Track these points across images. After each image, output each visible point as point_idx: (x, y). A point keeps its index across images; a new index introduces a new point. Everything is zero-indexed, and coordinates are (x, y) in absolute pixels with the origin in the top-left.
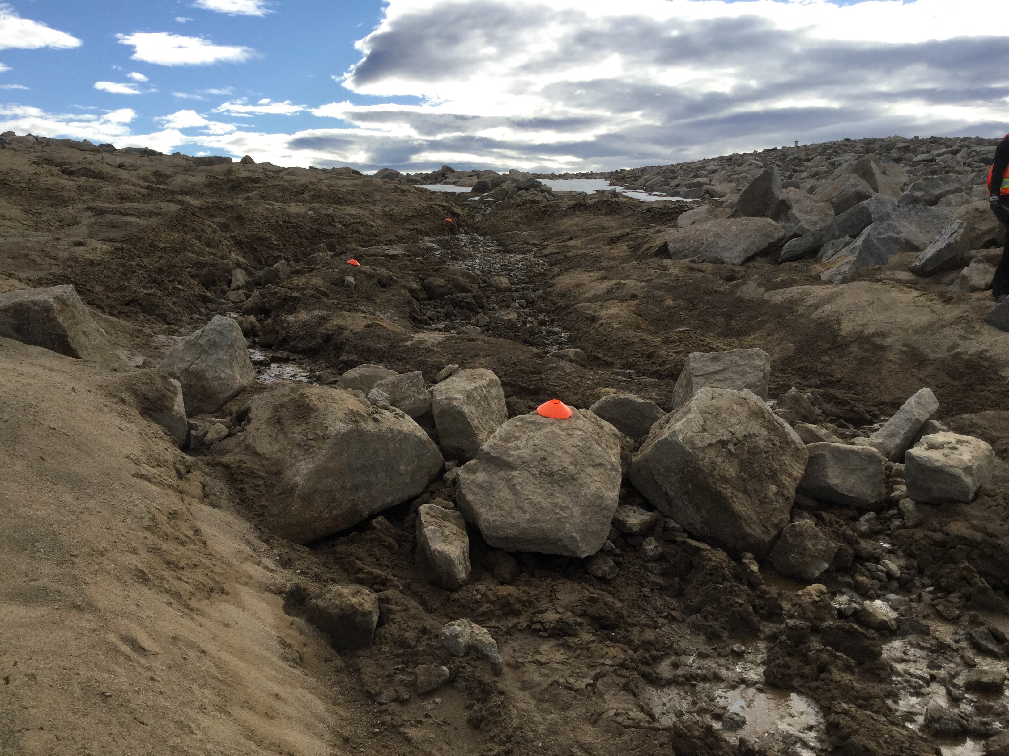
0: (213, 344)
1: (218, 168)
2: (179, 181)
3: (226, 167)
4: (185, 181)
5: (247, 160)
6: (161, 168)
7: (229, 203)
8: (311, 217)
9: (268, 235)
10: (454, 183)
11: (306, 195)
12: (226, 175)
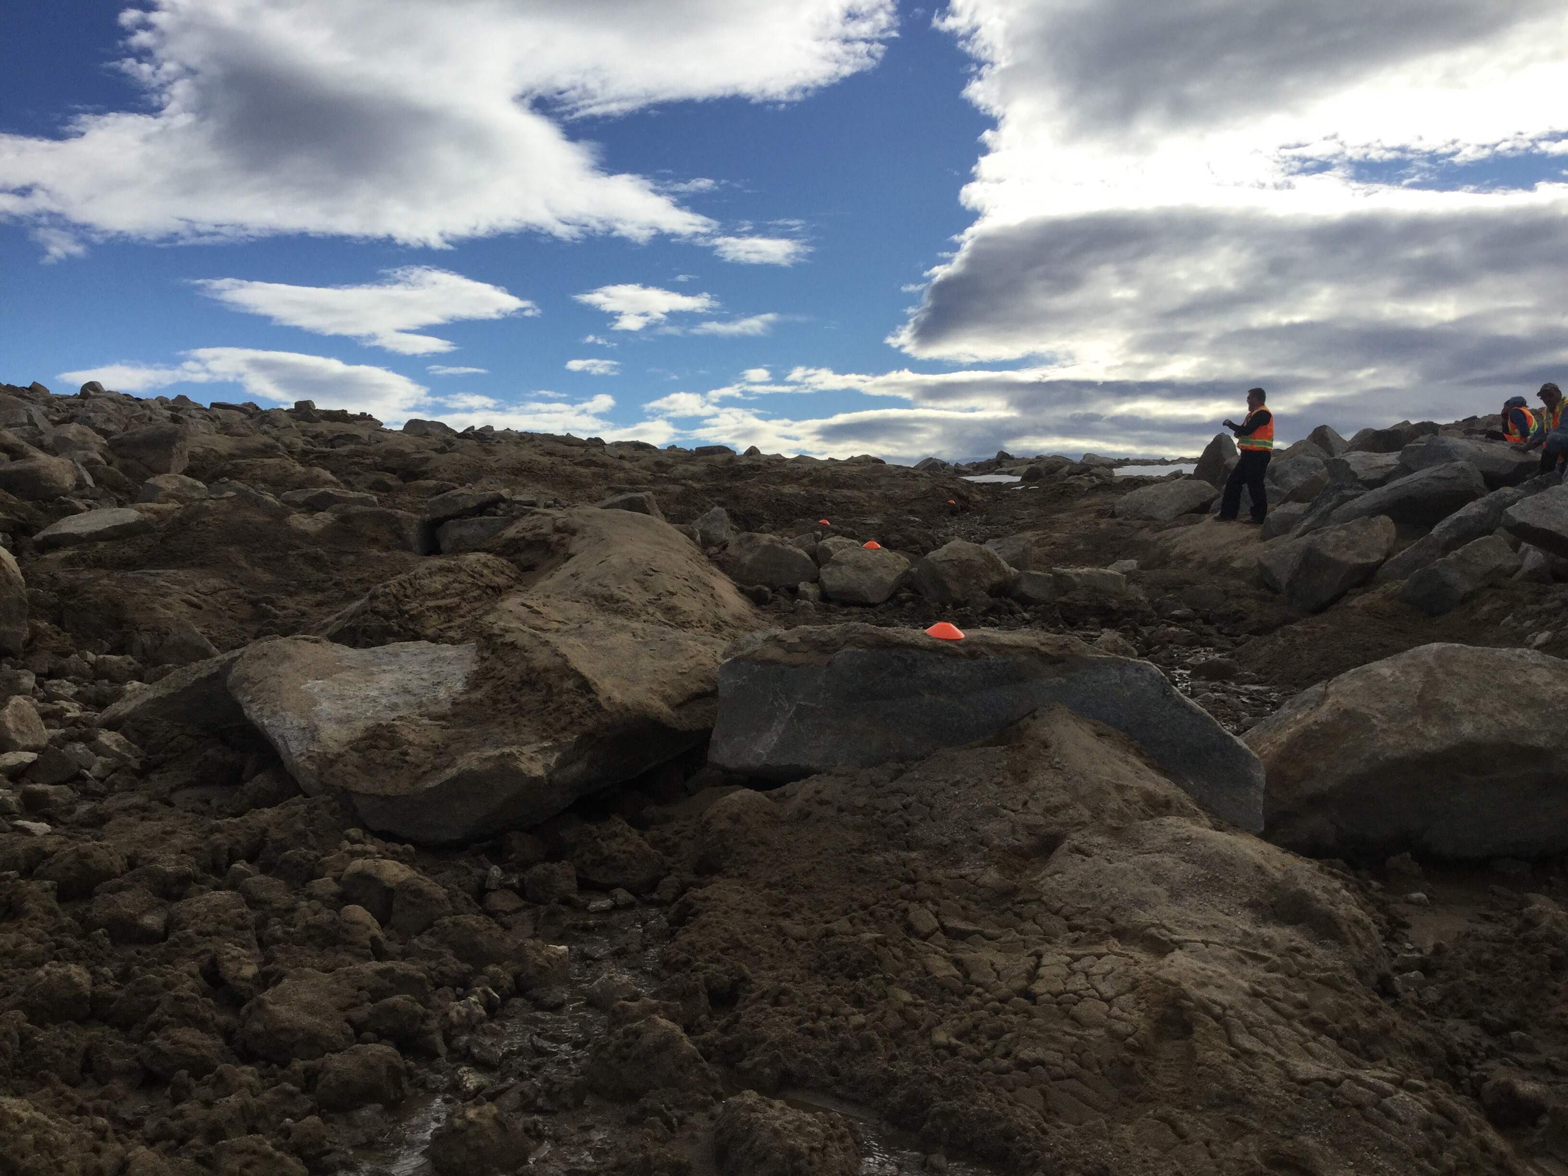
0: (713, 519)
1: (718, 458)
2: (680, 469)
3: (727, 456)
4: (685, 470)
5: (753, 451)
6: (660, 458)
7: (728, 485)
8: (803, 496)
9: (760, 511)
10: (1010, 473)
11: (805, 481)
12: (727, 464)
